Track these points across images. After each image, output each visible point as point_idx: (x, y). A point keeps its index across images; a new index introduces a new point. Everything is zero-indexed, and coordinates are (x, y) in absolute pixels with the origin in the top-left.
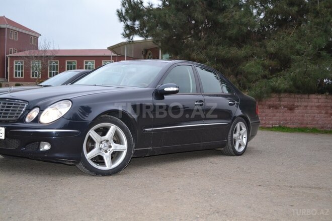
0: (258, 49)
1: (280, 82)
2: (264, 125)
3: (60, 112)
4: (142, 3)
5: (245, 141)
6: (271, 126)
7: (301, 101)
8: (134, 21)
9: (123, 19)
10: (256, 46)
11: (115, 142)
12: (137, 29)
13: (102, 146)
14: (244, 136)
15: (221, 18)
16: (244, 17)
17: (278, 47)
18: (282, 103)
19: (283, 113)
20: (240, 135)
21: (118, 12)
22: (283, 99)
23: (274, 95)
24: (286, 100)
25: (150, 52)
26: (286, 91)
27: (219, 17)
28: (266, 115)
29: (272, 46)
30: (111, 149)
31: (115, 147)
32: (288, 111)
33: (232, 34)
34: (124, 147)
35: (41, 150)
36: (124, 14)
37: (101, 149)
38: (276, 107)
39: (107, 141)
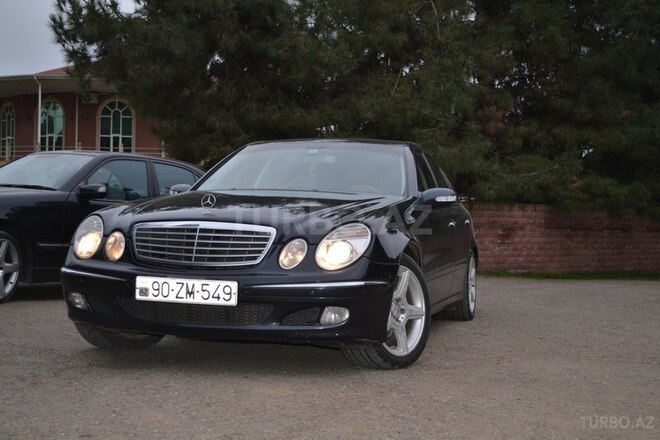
4: (114, 6)
9: (63, 38)
12: (94, 60)
13: (392, 310)
21: (54, 19)
25: (9, 104)
30: (405, 316)
31: (410, 311)
34: (421, 311)
36: (66, 26)
39: (399, 301)
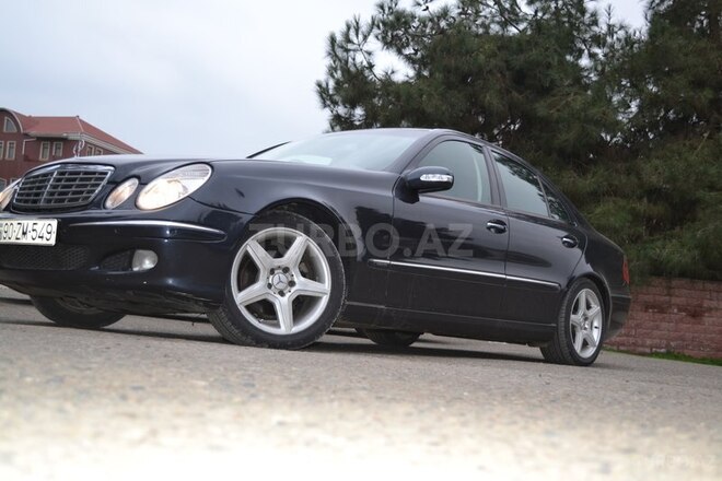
0: (624, 179)
1: (671, 250)
2: (632, 348)
3: (184, 187)
4: (371, 67)
5: (596, 335)
6: (648, 350)
7: (718, 300)
8: (353, 107)
9: (328, 102)
10: (617, 171)
11: (304, 275)
12: (358, 123)
13: (275, 279)
14: (595, 324)
15: (541, 108)
16: (594, 105)
17: (667, 174)
18: (674, 300)
19: (677, 323)
20: (586, 319)
21: (319, 85)
22: (677, 292)
23: (656, 281)
24: (683, 294)
26: (683, 275)
27: (537, 105)
28: (638, 326)
29: (653, 171)
30: (293, 290)
31: (303, 285)
32: (689, 318)
33: (566, 141)
34: (323, 288)
35: (136, 269)
36: (331, 92)
37: (270, 286)
38: (661, 309)
39: (286, 270)
